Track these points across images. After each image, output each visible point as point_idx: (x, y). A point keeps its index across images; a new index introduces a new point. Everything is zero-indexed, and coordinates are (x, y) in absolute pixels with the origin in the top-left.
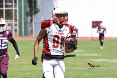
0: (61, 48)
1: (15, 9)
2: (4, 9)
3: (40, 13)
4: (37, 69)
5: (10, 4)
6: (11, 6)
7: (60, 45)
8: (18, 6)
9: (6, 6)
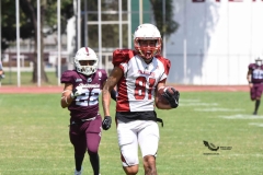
0: (150, 98)
1: (125, 22)
2: (100, 23)
3: (180, 31)
4: (172, 157)
5: (113, 12)
6: (116, 17)
7: (147, 94)
8: (129, 16)
9: (105, 17)
